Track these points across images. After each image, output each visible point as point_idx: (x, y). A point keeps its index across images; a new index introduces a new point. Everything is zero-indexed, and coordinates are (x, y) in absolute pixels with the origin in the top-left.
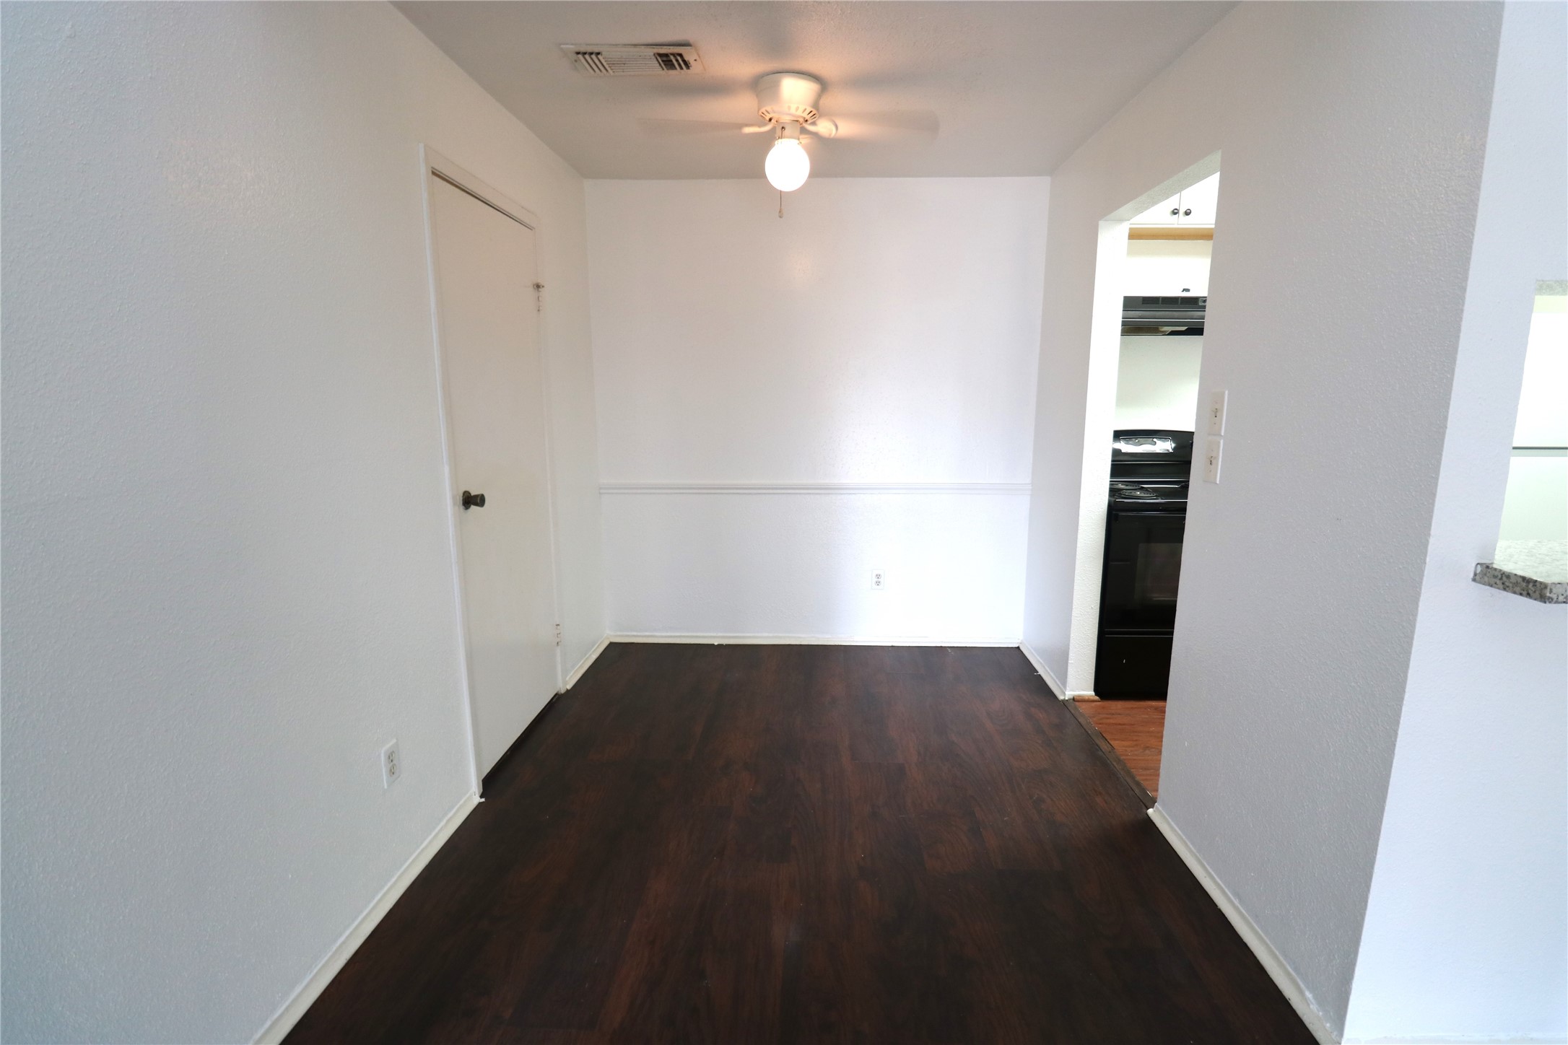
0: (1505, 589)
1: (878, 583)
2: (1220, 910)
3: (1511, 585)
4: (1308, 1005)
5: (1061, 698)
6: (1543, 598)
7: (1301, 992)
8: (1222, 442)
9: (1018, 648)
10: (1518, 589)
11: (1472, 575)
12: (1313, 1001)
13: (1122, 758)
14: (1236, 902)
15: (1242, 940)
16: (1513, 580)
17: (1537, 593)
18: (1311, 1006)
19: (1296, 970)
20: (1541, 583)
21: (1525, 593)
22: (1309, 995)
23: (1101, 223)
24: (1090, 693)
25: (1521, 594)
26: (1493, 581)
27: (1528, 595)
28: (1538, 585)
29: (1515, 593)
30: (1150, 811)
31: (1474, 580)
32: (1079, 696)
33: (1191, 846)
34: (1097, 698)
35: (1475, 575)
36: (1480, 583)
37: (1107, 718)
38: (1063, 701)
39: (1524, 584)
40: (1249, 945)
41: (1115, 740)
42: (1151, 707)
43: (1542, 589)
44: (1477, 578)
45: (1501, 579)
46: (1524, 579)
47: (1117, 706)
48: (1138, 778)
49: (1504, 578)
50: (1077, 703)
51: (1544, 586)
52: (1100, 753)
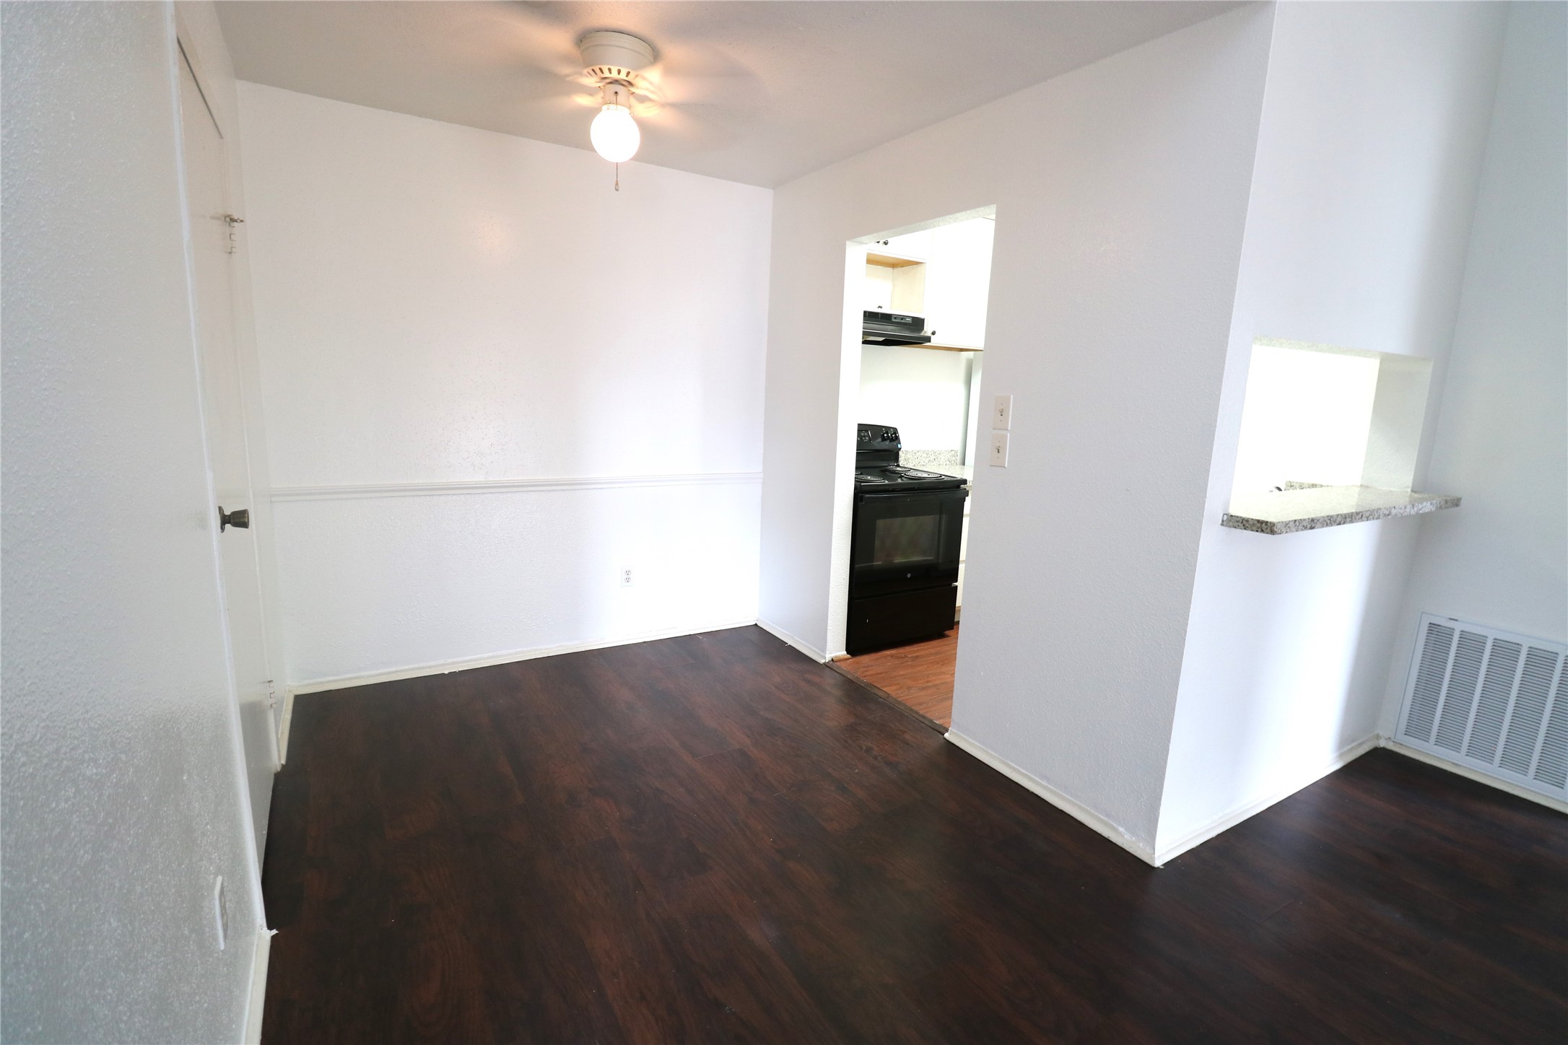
0: (1245, 529)
1: (628, 580)
2: (1032, 793)
3: (1249, 526)
4: (1123, 836)
5: (822, 661)
6: (1272, 532)
7: (1116, 830)
8: (1009, 435)
9: (756, 625)
10: (1255, 528)
11: (1221, 521)
12: (1125, 832)
13: (899, 699)
14: (1045, 783)
15: (1058, 809)
16: (1251, 522)
17: (1268, 529)
18: (1125, 836)
19: (1108, 816)
20: (1271, 523)
21: (1260, 530)
22: (1121, 829)
23: (848, 243)
24: (842, 653)
25: (1257, 531)
26: (1236, 524)
27: (1262, 531)
28: (1269, 524)
29: (1253, 530)
30: (946, 735)
31: (1222, 525)
32: (836, 657)
33: (992, 753)
34: (849, 656)
35: (1223, 521)
36: (1226, 526)
37: (866, 671)
38: (824, 664)
39: (1259, 525)
40: (1064, 810)
41: (885, 686)
42: (888, 655)
43: (1271, 527)
44: (1225, 523)
45: (1242, 522)
46: (1258, 521)
47: (865, 659)
48: (921, 712)
49: (1244, 522)
50: (838, 663)
51: (1273, 525)
52: (881, 700)
